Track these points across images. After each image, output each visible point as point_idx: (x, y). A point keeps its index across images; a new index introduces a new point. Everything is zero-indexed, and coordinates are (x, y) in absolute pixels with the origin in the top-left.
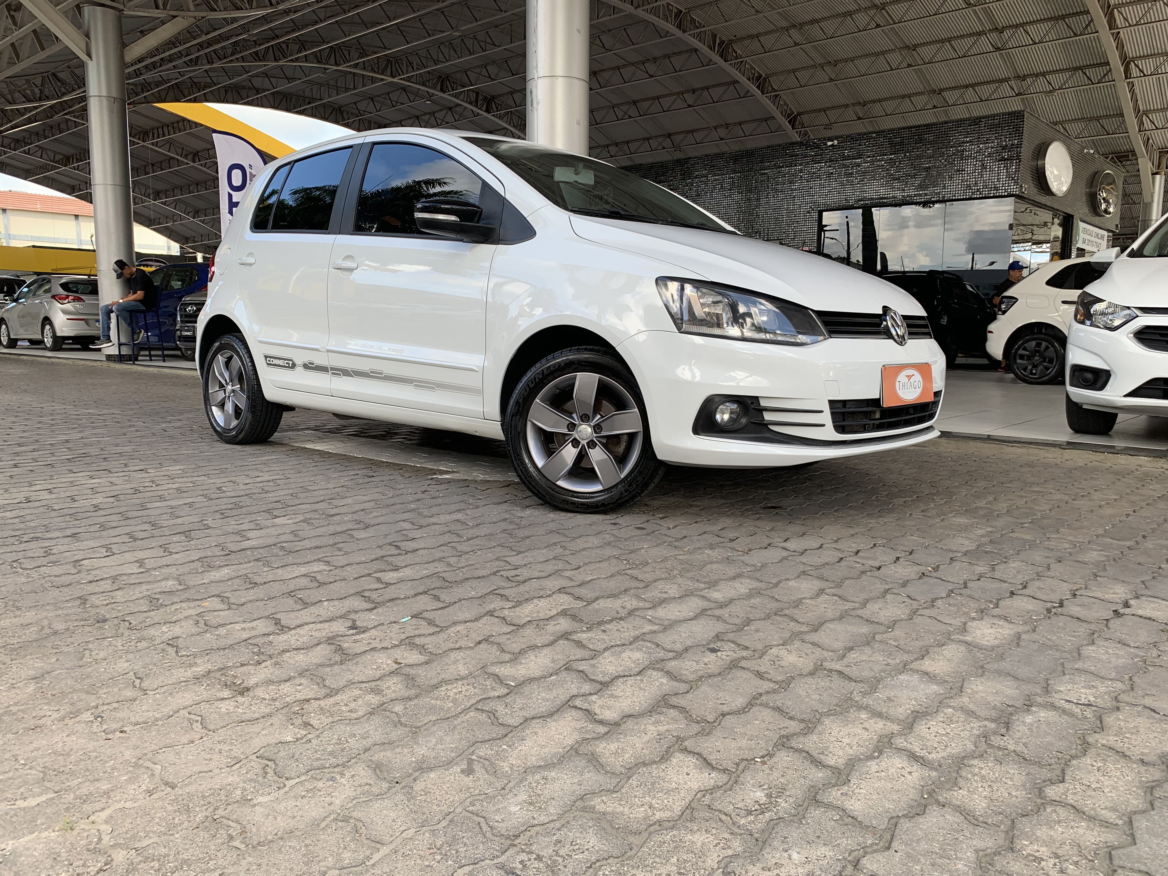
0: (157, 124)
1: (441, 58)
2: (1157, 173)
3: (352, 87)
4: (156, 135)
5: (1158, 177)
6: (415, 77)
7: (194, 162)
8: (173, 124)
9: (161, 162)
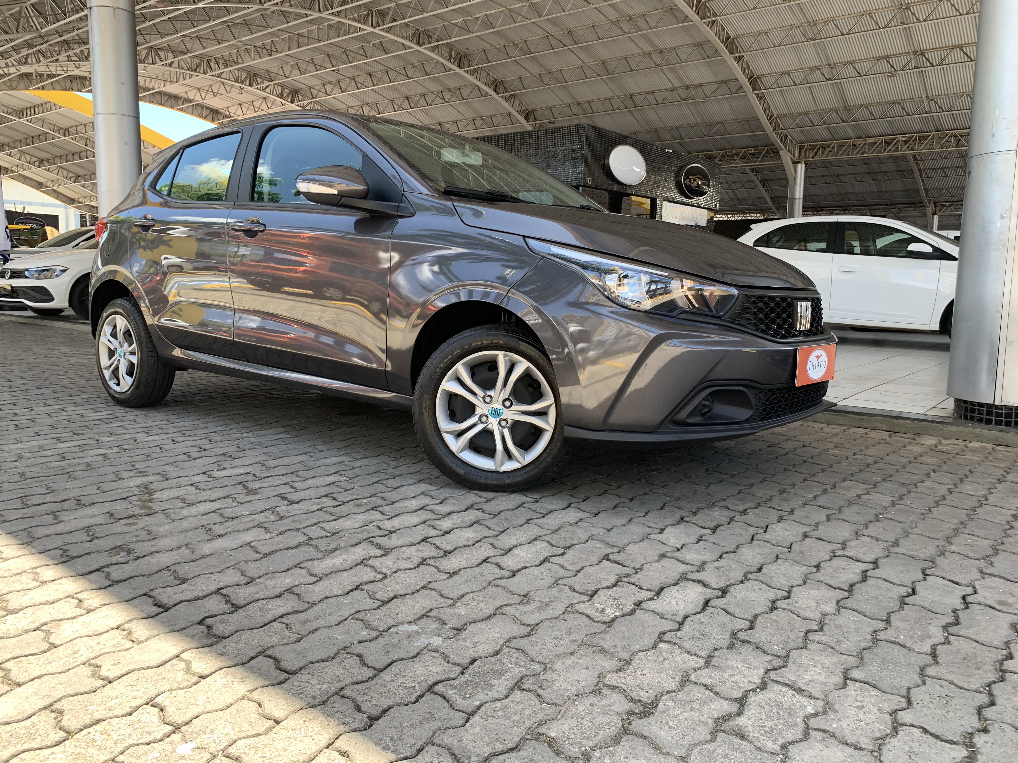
0: (29, 105)
1: (240, 61)
2: (799, 162)
3: (175, 80)
4: (29, 114)
5: (799, 165)
6: (225, 74)
7: (65, 136)
8: (42, 104)
9: (39, 135)
